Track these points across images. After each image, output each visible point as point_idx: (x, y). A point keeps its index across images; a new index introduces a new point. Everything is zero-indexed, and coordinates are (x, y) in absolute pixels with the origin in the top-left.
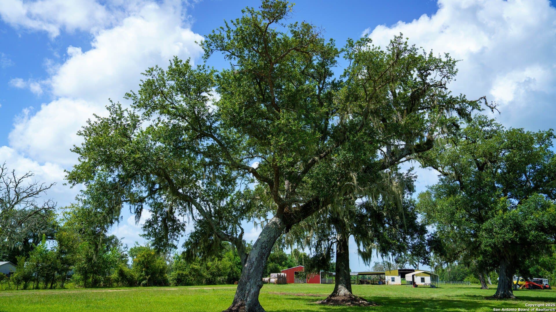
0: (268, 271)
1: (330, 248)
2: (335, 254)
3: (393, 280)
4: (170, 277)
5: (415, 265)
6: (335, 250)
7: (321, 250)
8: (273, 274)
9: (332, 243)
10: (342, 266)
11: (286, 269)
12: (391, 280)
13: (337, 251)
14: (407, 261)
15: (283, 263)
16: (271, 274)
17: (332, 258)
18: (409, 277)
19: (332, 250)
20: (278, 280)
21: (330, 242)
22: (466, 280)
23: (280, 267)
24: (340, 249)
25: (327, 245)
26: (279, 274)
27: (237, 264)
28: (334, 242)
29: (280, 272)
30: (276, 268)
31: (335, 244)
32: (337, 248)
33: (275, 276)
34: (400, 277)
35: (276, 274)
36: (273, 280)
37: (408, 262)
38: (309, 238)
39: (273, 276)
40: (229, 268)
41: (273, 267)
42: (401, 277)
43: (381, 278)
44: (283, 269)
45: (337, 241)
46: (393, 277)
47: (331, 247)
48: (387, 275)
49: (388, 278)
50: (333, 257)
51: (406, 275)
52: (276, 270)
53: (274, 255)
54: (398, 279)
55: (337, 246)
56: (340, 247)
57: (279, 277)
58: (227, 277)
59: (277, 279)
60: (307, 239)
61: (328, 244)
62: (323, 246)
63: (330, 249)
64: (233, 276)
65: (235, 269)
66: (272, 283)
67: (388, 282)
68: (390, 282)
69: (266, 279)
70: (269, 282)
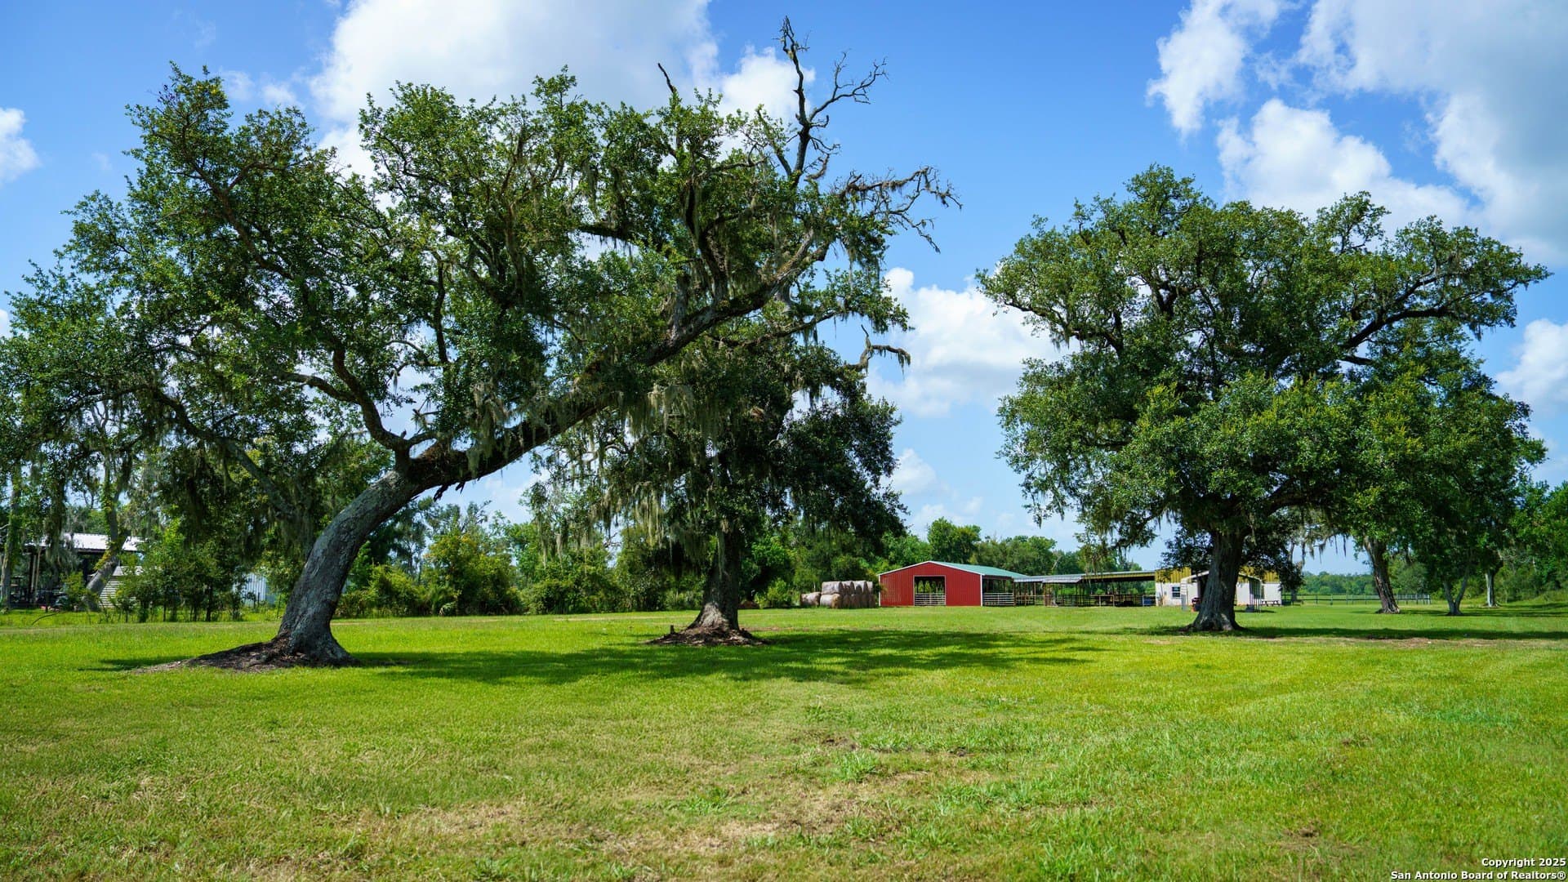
0: (820, 575)
3: (1176, 593)
4: (525, 594)
8: (829, 583)
12: (1170, 593)
16: (825, 584)
20: (841, 599)
26: (846, 583)
29: (855, 578)
33: (833, 588)
35: (836, 584)
36: (827, 598)
39: (829, 588)
46: (1176, 585)
48: (1161, 581)
49: (1163, 588)
52: (840, 574)
57: (844, 591)
59: (839, 595)
66: (824, 606)
67: (1161, 600)
68: (1169, 599)
69: (811, 596)
70: (817, 603)
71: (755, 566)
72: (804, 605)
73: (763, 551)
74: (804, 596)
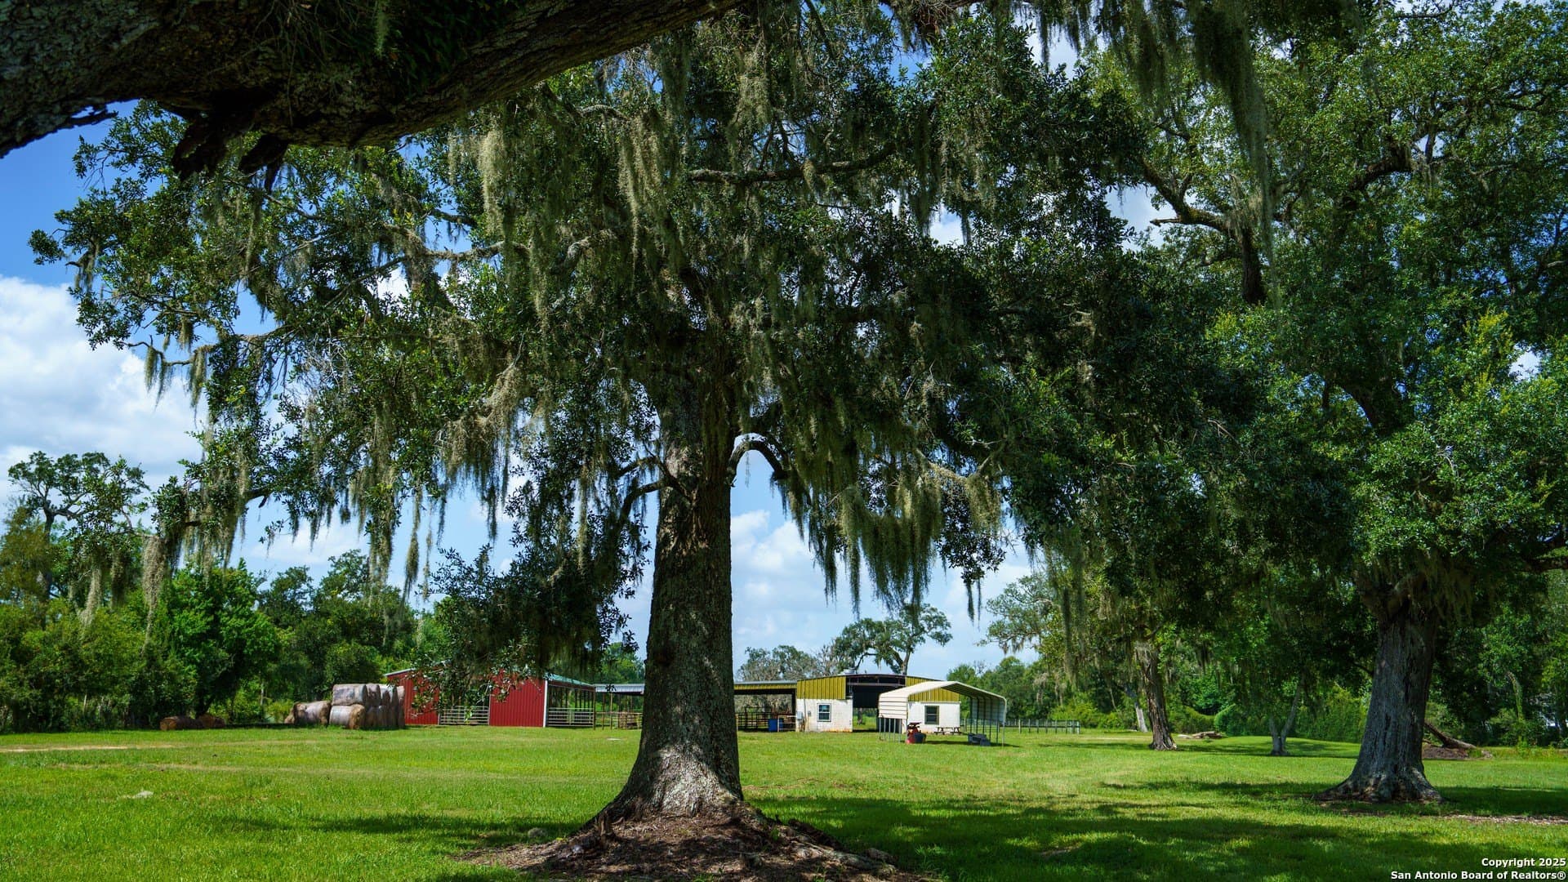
0: (329, 672)
1: (624, 519)
2: (650, 555)
3: (824, 715)
5: (895, 663)
6: (650, 535)
7: (565, 534)
8: (346, 686)
9: (636, 492)
10: (694, 630)
11: (407, 668)
12: (816, 713)
13: (662, 543)
14: (868, 646)
15: (398, 644)
16: (338, 687)
17: (628, 584)
18: (891, 704)
19: (635, 530)
20: (364, 713)
21: (622, 483)
22: (1056, 715)
23: (382, 662)
24: (682, 532)
25: (606, 500)
26: (372, 687)
27: (178, 644)
28: (649, 488)
29: (377, 679)
30: (362, 663)
31: (652, 498)
32: (662, 523)
33: (353, 695)
34: (850, 702)
35: (358, 689)
36: (341, 712)
37: (871, 651)
38: (483, 421)
39: (344, 697)
40: (140, 659)
41: (349, 660)
42: (855, 706)
43: (767, 707)
44: (395, 668)
45: (668, 479)
46: (826, 702)
47: (626, 510)
48: (805, 696)
49: (806, 707)
50: (636, 572)
51: (883, 697)
52: (362, 672)
53: (357, 611)
54: (843, 712)
55: (663, 513)
56: (678, 520)
57: (369, 699)
58: (126, 699)
59: (360, 708)
60: (471, 426)
61: (612, 493)
62: (576, 505)
63: (619, 526)
64: (158, 692)
65: (170, 664)
66: (337, 724)
67: (803, 723)
68: (814, 722)
69: (314, 708)
70: (324, 721)
71: (222, 653)
72: (302, 722)
73: (239, 629)
74: (301, 706)
